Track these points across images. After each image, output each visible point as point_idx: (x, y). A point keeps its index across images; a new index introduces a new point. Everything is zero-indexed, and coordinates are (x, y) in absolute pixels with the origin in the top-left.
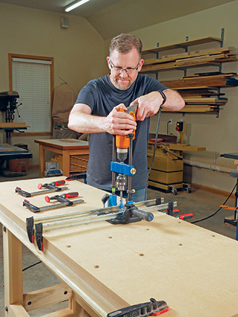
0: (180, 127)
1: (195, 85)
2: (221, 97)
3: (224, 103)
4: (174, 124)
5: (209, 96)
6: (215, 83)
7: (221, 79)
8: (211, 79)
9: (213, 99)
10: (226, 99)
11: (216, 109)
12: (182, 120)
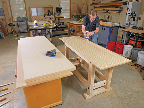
0: (108, 17)
1: (114, 4)
2: (121, 8)
3: (122, 10)
4: (106, 16)
5: (118, 8)
6: (120, 4)
7: (122, 2)
8: (119, 3)
9: (119, 9)
10: (123, 9)
11: (119, 12)
12: (109, 15)
